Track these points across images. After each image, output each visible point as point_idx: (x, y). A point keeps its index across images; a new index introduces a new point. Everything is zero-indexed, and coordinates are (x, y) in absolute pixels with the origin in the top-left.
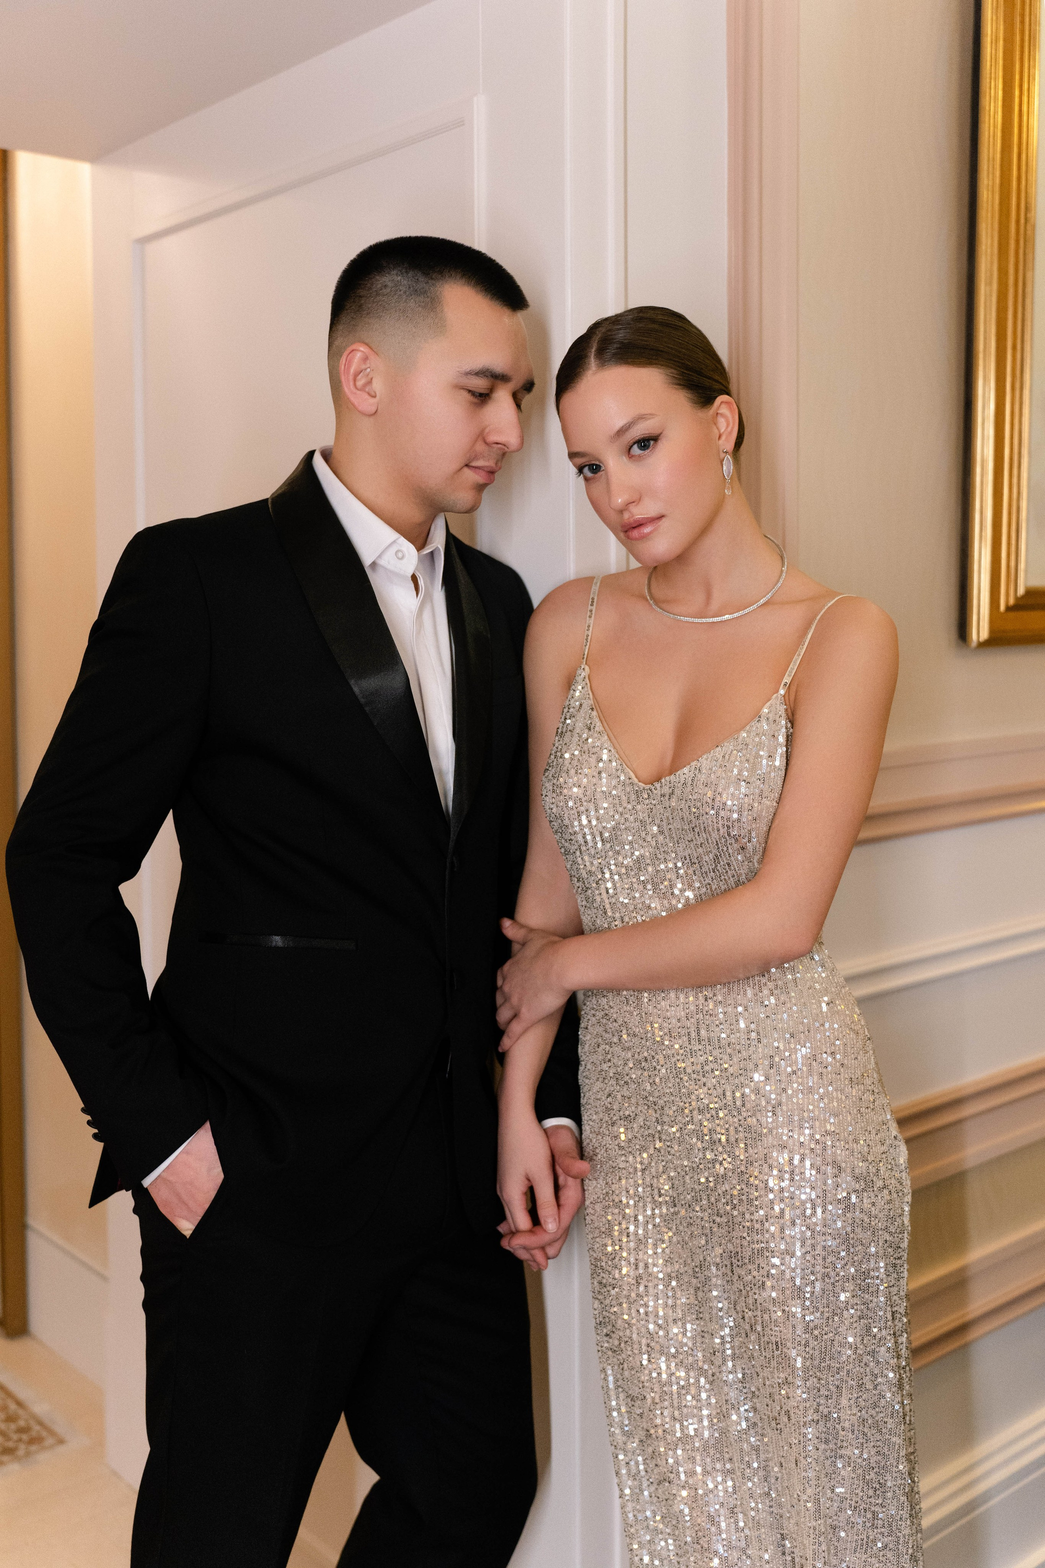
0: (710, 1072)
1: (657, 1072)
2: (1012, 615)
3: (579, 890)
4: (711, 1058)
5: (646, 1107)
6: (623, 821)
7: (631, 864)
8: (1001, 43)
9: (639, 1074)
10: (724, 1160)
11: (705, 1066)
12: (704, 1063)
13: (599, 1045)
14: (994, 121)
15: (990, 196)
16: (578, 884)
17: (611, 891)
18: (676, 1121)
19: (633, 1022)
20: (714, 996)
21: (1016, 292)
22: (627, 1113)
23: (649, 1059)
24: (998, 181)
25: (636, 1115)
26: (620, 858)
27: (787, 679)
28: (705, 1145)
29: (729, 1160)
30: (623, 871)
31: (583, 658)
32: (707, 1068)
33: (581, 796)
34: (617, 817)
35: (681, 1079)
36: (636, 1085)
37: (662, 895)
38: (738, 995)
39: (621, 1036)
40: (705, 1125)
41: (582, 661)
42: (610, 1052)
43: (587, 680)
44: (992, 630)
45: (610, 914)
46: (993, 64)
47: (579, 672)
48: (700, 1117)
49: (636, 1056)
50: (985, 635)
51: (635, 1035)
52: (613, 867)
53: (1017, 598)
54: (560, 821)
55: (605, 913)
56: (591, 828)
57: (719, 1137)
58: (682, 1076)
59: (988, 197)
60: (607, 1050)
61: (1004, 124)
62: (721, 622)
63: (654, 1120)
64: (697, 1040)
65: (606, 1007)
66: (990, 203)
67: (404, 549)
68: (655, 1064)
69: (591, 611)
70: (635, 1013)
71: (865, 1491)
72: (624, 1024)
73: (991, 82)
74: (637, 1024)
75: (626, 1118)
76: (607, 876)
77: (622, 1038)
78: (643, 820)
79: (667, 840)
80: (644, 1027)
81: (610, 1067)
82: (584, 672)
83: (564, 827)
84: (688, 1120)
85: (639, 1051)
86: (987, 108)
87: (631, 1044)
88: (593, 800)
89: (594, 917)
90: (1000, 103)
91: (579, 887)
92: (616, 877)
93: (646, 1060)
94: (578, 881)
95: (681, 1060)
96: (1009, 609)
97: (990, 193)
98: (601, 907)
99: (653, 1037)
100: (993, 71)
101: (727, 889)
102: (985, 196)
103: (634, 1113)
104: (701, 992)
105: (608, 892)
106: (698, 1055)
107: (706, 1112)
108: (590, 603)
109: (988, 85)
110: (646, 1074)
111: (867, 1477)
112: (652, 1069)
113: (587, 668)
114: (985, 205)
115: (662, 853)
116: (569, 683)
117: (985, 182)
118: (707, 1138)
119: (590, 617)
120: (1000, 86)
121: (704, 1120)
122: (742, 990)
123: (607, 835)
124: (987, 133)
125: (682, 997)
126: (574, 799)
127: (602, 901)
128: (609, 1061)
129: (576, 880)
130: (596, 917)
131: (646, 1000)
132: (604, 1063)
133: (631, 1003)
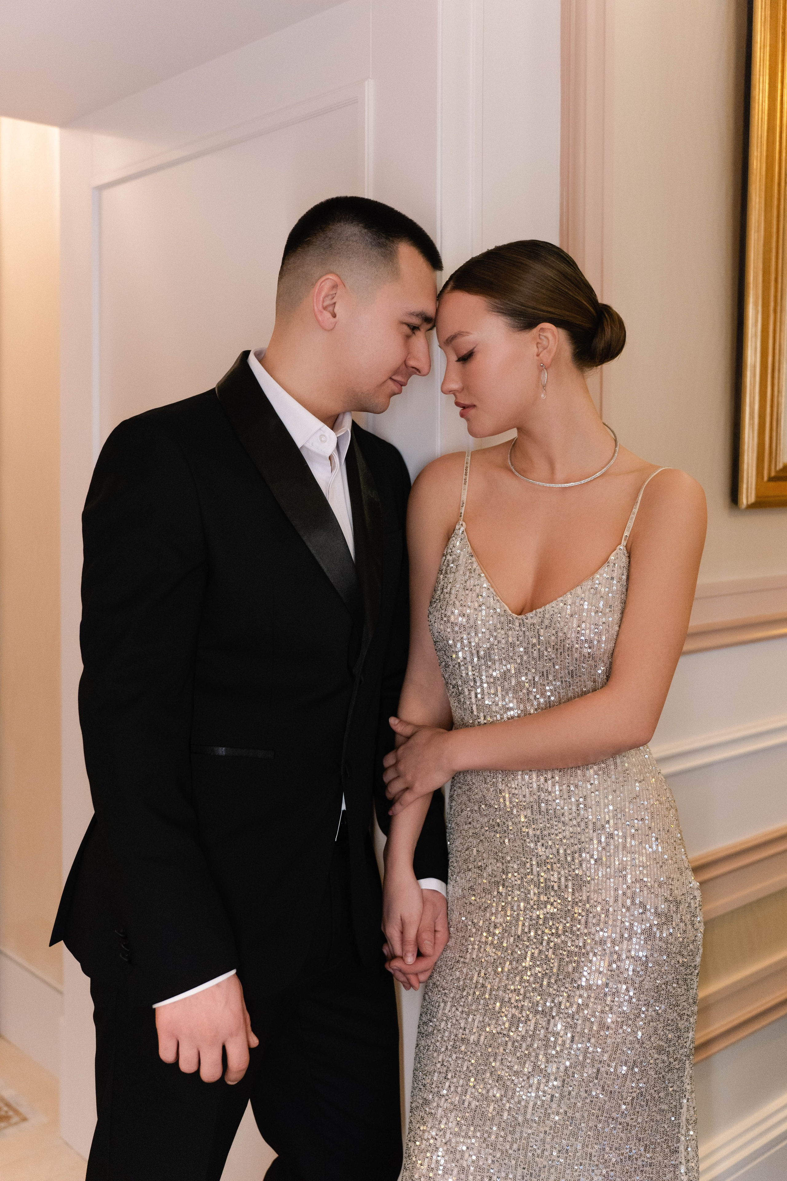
0: (547, 835)
1: (506, 835)
2: (772, 484)
3: (454, 694)
4: (548, 825)
5: (495, 861)
6: (496, 643)
7: (499, 676)
8: (768, 49)
9: (493, 835)
10: (555, 901)
11: (543, 831)
12: (543, 829)
13: (462, 811)
14: (762, 107)
15: (759, 165)
16: (453, 690)
17: (479, 696)
18: (519, 872)
19: (490, 796)
20: (552, 778)
21: (778, 237)
22: (480, 864)
23: (500, 825)
24: (764, 154)
25: (486, 866)
26: (491, 671)
27: (627, 533)
28: (541, 890)
29: (559, 901)
30: (492, 680)
31: (461, 516)
32: (545, 833)
33: (465, 623)
34: (492, 639)
35: (525, 841)
36: (489, 844)
37: (519, 700)
38: (571, 776)
39: (481, 806)
40: (542, 875)
41: (460, 518)
42: (471, 817)
43: (465, 533)
44: (757, 496)
45: (475, 713)
46: (761, 64)
47: (457, 527)
48: (538, 869)
49: (491, 821)
50: (752, 499)
51: (490, 806)
52: (484, 677)
53: (776, 472)
54: (445, 642)
55: (472, 712)
56: (470, 648)
57: (553, 884)
58: (525, 838)
59: (757, 165)
60: (469, 815)
61: (769, 109)
62: (569, 487)
63: (501, 870)
64: (538, 812)
65: (471, 783)
66: (758, 170)
67: (327, 435)
68: (505, 828)
69: (465, 479)
70: (492, 790)
71: (637, 1145)
72: (483, 797)
73: (760, 78)
74: (493, 798)
75: (479, 867)
76: (478, 684)
77: (481, 807)
78: (513, 643)
79: (531, 659)
80: (498, 800)
81: (470, 828)
82: (461, 529)
83: (448, 646)
84: (529, 871)
85: (493, 818)
86: (757, 98)
87: (488, 812)
88: (474, 627)
89: (463, 715)
90: (767, 94)
91: (453, 692)
92: (485, 685)
93: (499, 825)
94: (453, 687)
95: (525, 826)
96: (771, 479)
97: (759, 162)
98: (470, 708)
99: (505, 808)
100: (761, 69)
101: (573, 697)
102: (755, 164)
103: (485, 865)
104: (542, 775)
105: (476, 697)
106: (538, 823)
107: (543, 865)
108: (464, 473)
109: (757, 80)
110: (498, 836)
111: (639, 1136)
112: (503, 832)
113: (464, 524)
114: (755, 172)
115: (524, 668)
116: (449, 535)
117: (755, 154)
118: (542, 885)
119: (465, 484)
120: (767, 81)
121: (541, 871)
122: (574, 773)
123: (482, 653)
124: (756, 117)
125: (527, 777)
126: (459, 625)
127: (471, 703)
128: (470, 823)
129: (452, 686)
130: (465, 715)
131: (500, 780)
132: (466, 824)
133: (489, 781)
